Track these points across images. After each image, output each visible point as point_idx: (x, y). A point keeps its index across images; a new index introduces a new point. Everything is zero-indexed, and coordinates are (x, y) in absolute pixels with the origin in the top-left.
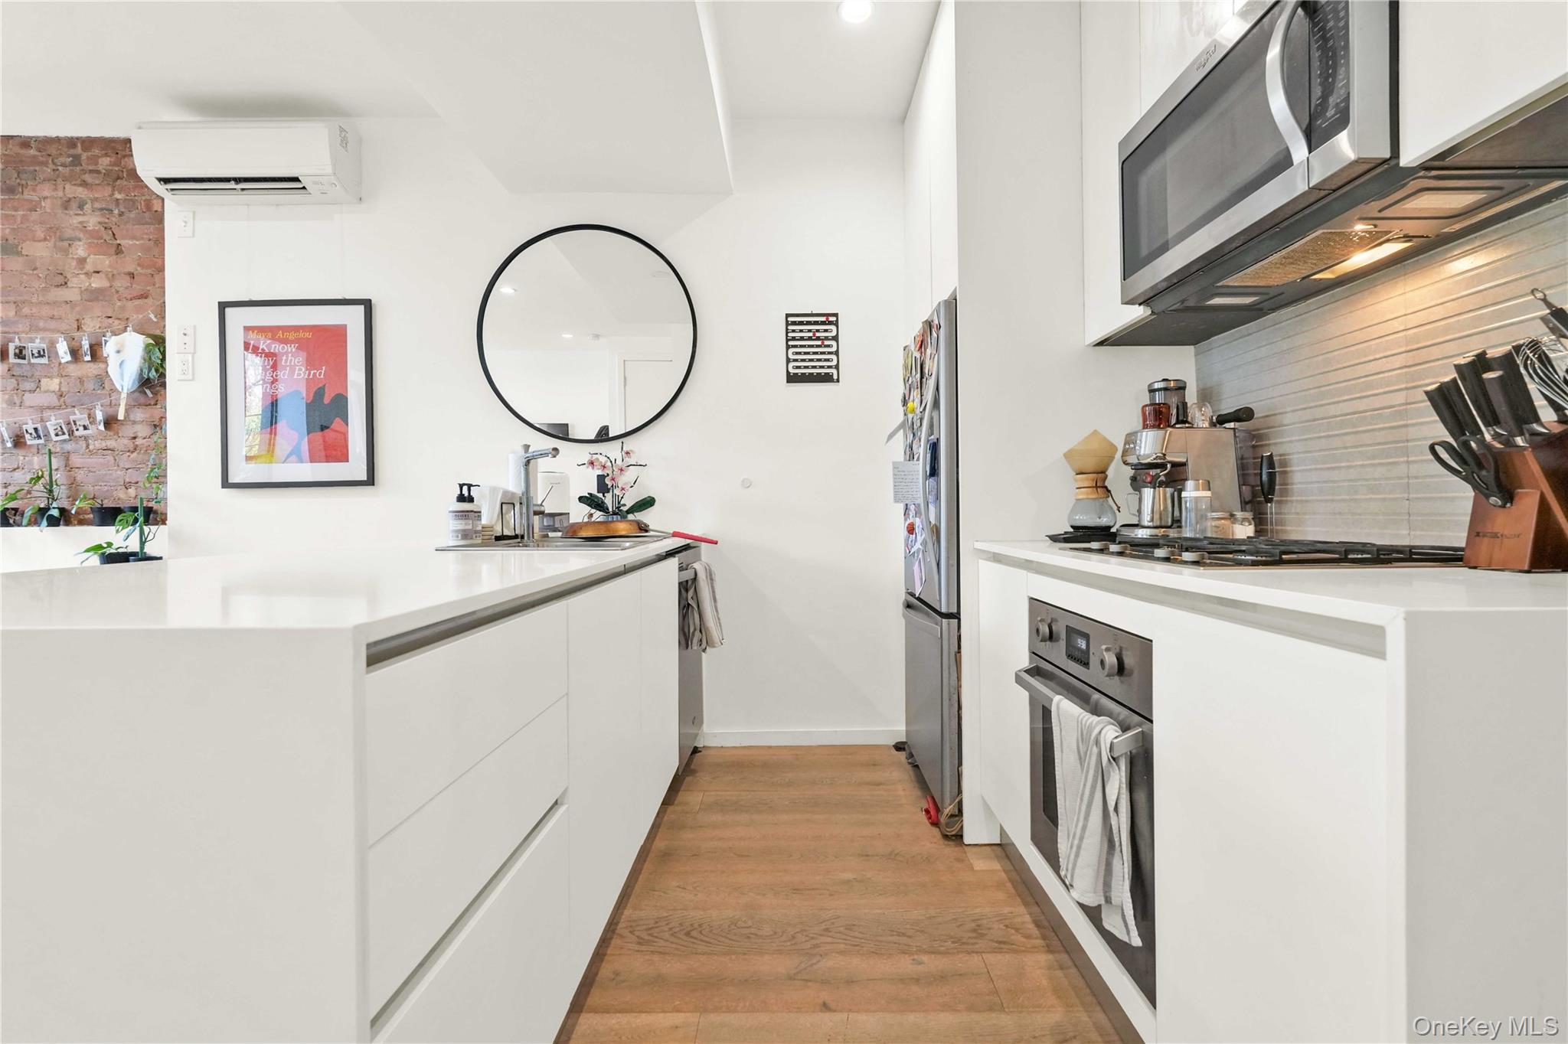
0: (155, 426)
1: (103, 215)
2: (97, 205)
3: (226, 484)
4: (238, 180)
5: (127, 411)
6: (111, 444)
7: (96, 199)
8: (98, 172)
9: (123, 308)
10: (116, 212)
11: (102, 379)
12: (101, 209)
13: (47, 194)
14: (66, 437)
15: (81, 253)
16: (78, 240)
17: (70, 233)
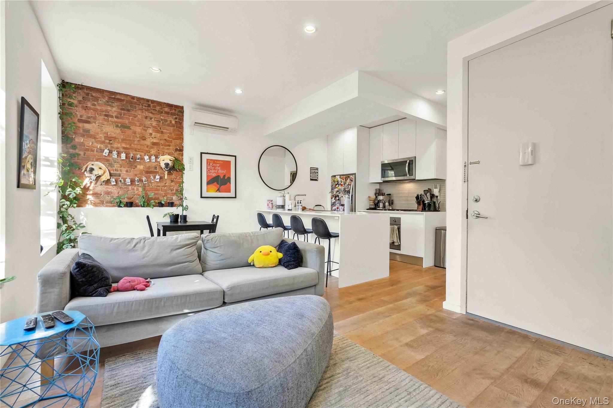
0: (172, 181)
1: (157, 122)
2: (156, 119)
3: (202, 197)
6: (159, 185)
7: (155, 118)
8: (156, 110)
9: (163, 148)
10: (161, 122)
13: (139, 113)
14: (147, 182)
15: (151, 132)
16: (150, 128)
17: (147, 126)
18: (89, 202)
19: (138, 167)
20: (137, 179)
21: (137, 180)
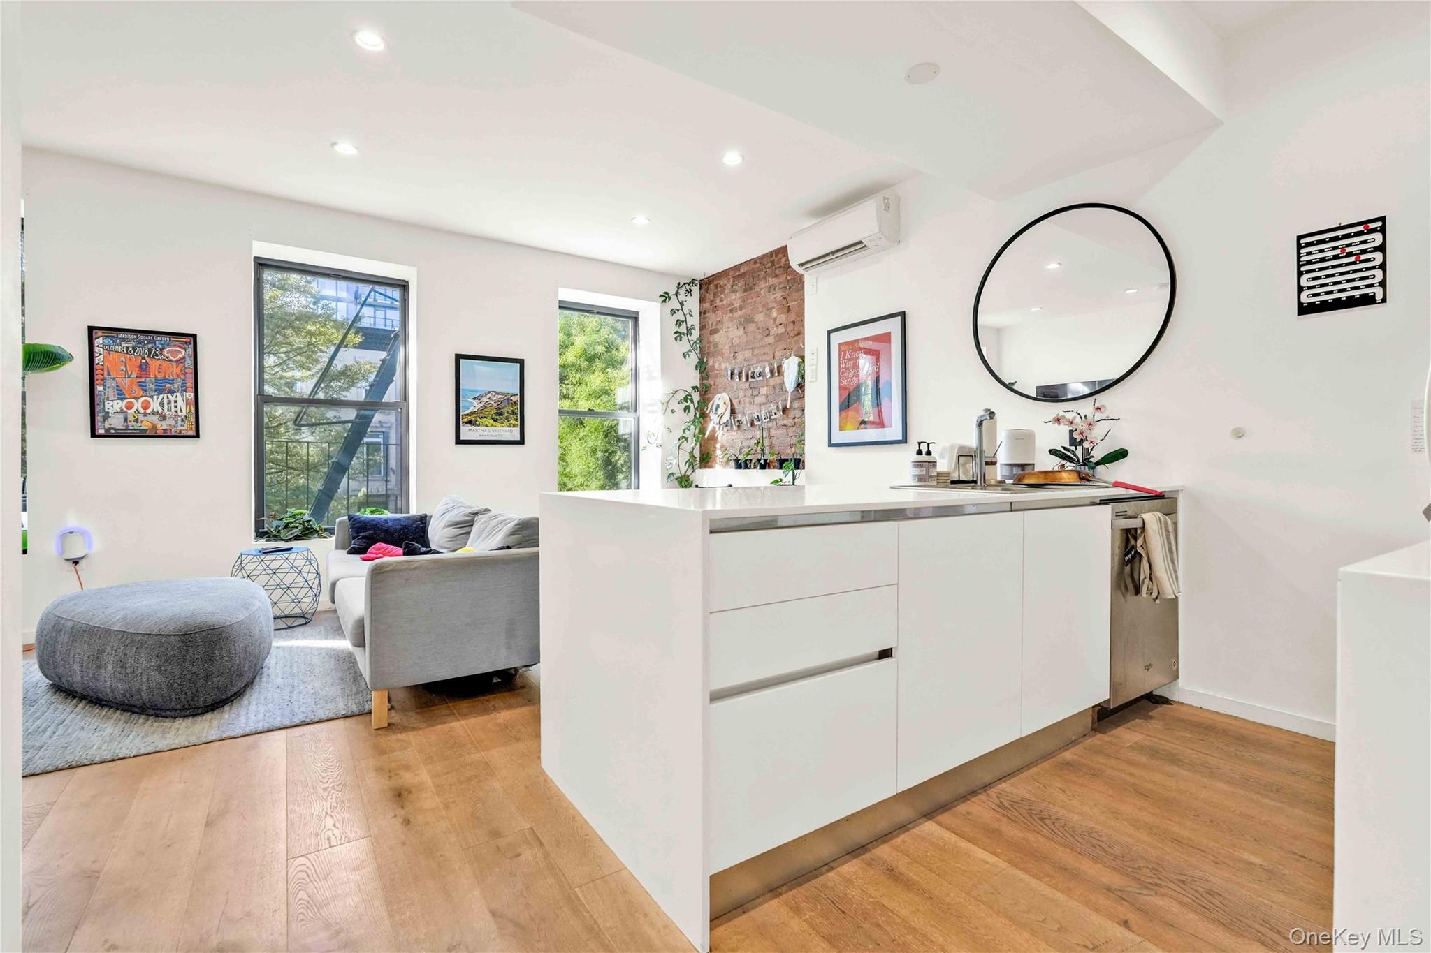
0: (801, 410)
1: (783, 291)
2: (781, 286)
3: (830, 444)
4: (833, 253)
5: (791, 403)
6: (785, 422)
7: (780, 283)
9: (790, 342)
11: (782, 385)
12: (782, 288)
13: (763, 286)
14: (768, 419)
15: (775, 315)
16: (774, 308)
17: (771, 305)
18: (718, 461)
19: (762, 389)
20: (755, 415)
21: (756, 417)
